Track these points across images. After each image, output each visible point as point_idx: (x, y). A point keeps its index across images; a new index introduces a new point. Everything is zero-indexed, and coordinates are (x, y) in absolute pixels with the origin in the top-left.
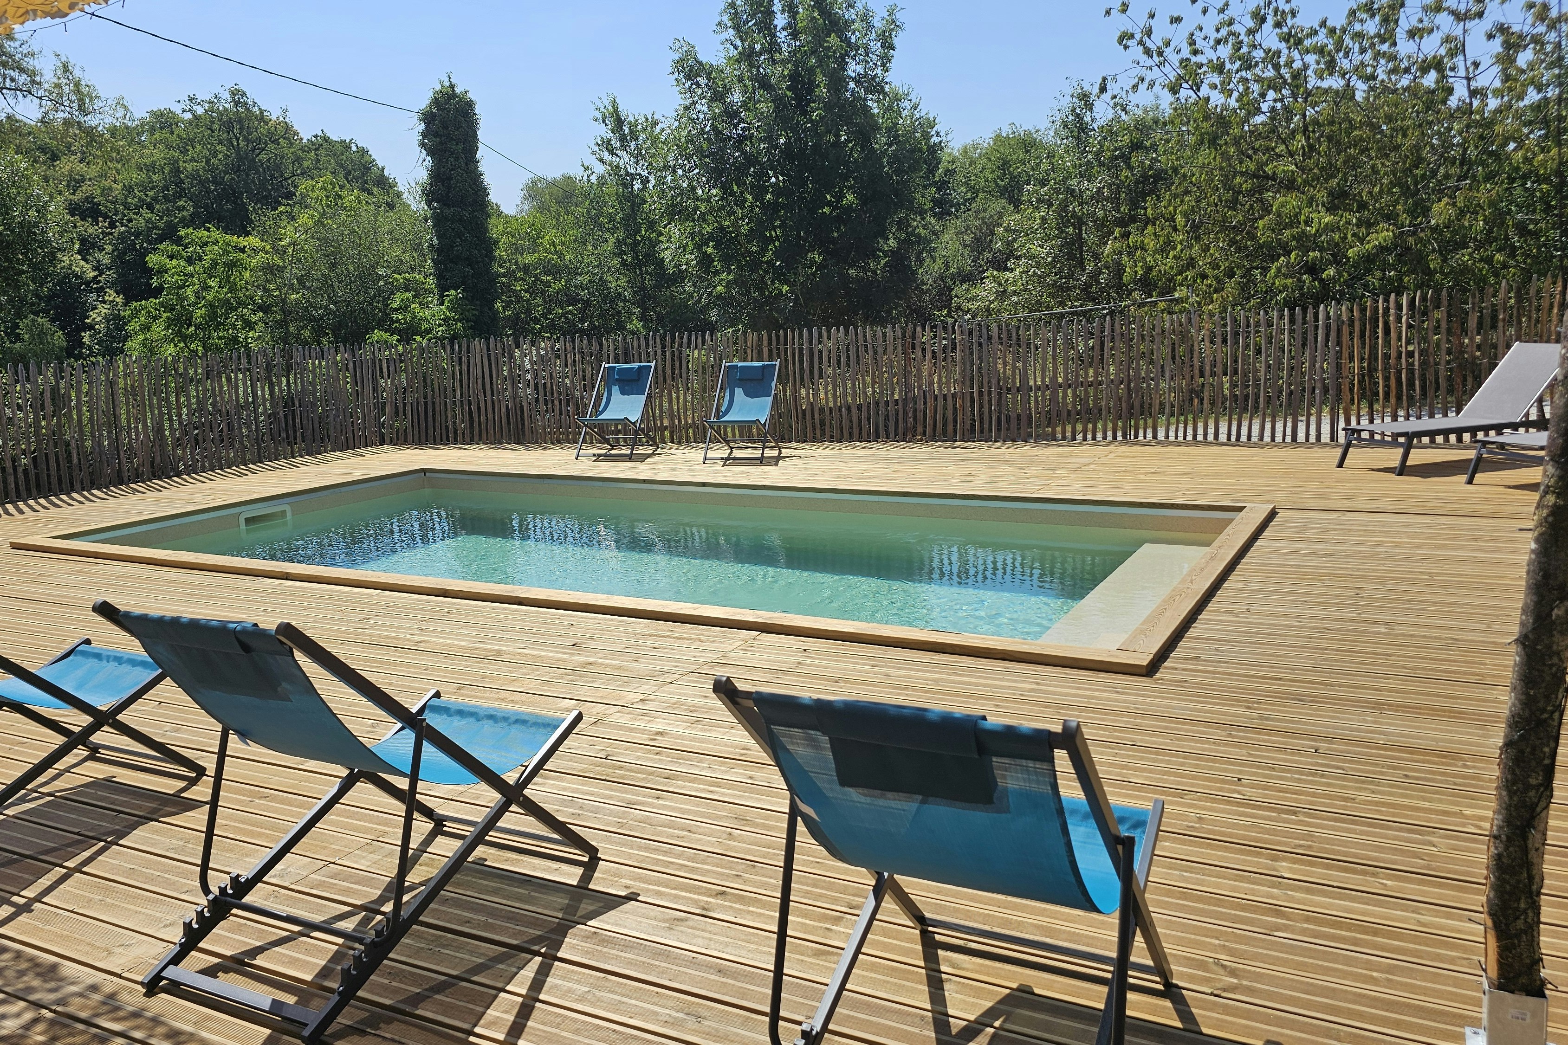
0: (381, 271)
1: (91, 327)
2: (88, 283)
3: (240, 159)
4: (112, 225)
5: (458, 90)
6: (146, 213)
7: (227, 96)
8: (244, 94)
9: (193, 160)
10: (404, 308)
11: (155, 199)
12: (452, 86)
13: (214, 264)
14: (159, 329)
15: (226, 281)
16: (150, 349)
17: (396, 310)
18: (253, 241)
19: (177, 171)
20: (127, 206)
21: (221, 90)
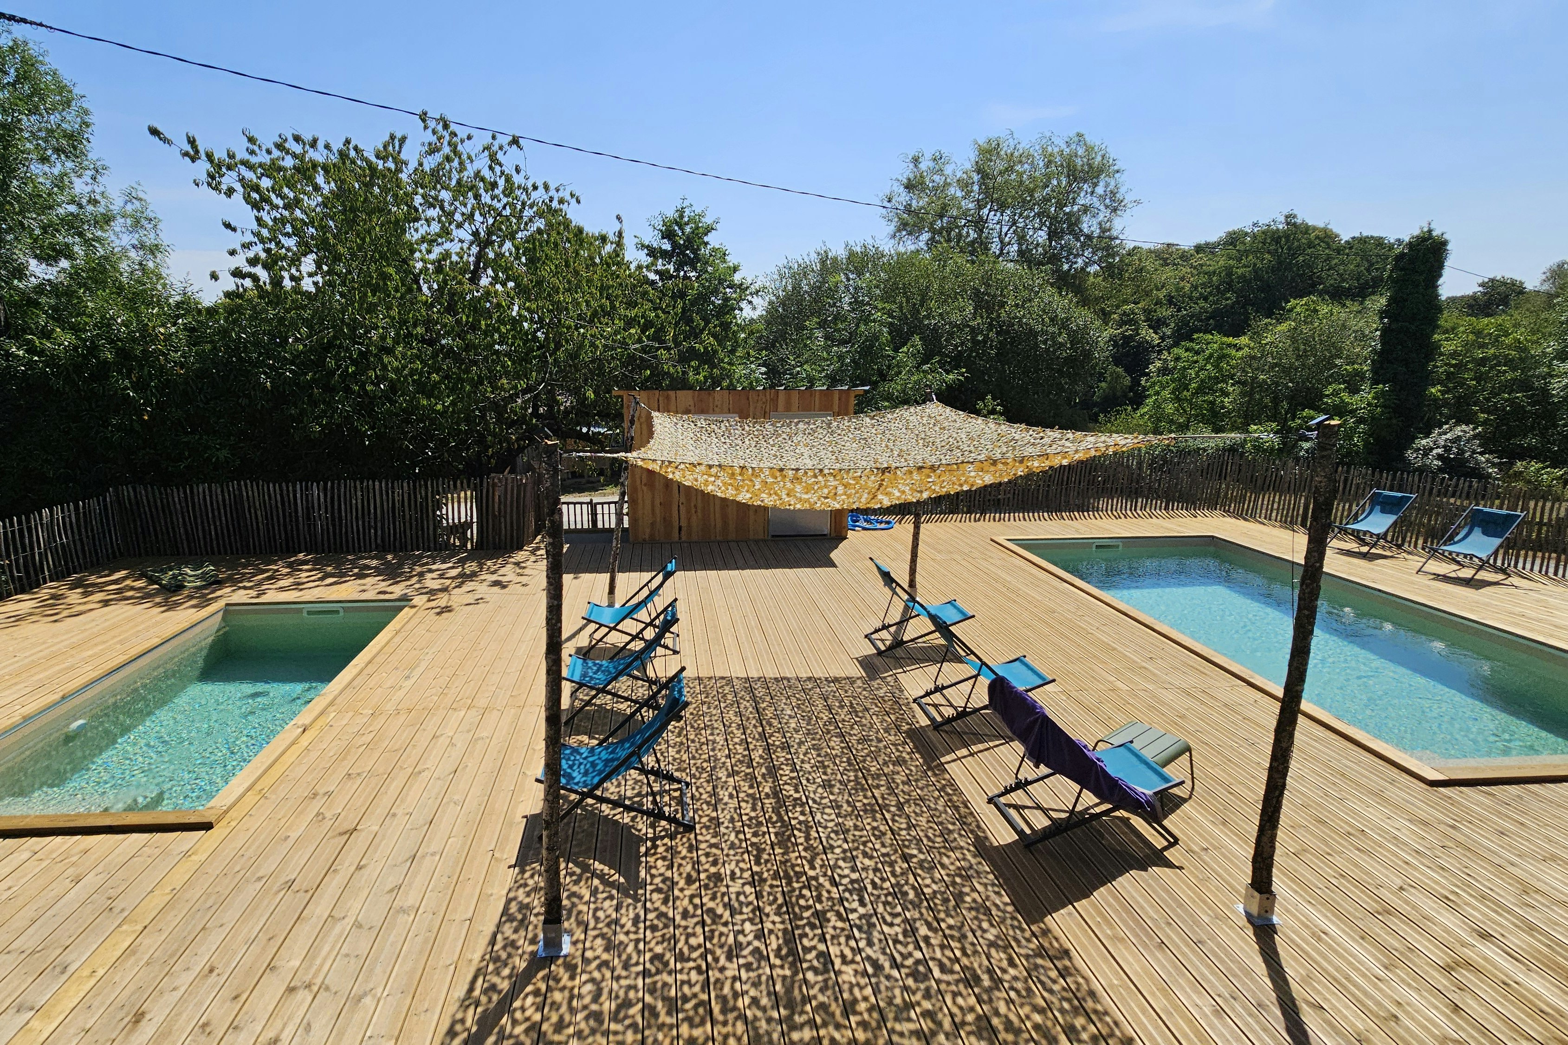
0: (1338, 362)
1: (1148, 374)
2: (1153, 347)
3: (1280, 263)
4: (1179, 310)
5: (1434, 234)
6: (1202, 303)
7: (1283, 219)
8: (1295, 217)
9: (1245, 266)
10: (1335, 393)
11: (1210, 293)
12: (1430, 231)
13: (1211, 355)
14: (1166, 394)
15: (1216, 366)
16: (1157, 406)
17: (1328, 396)
18: (1244, 340)
19: (1230, 274)
20: (1191, 298)
21: (1279, 215)
